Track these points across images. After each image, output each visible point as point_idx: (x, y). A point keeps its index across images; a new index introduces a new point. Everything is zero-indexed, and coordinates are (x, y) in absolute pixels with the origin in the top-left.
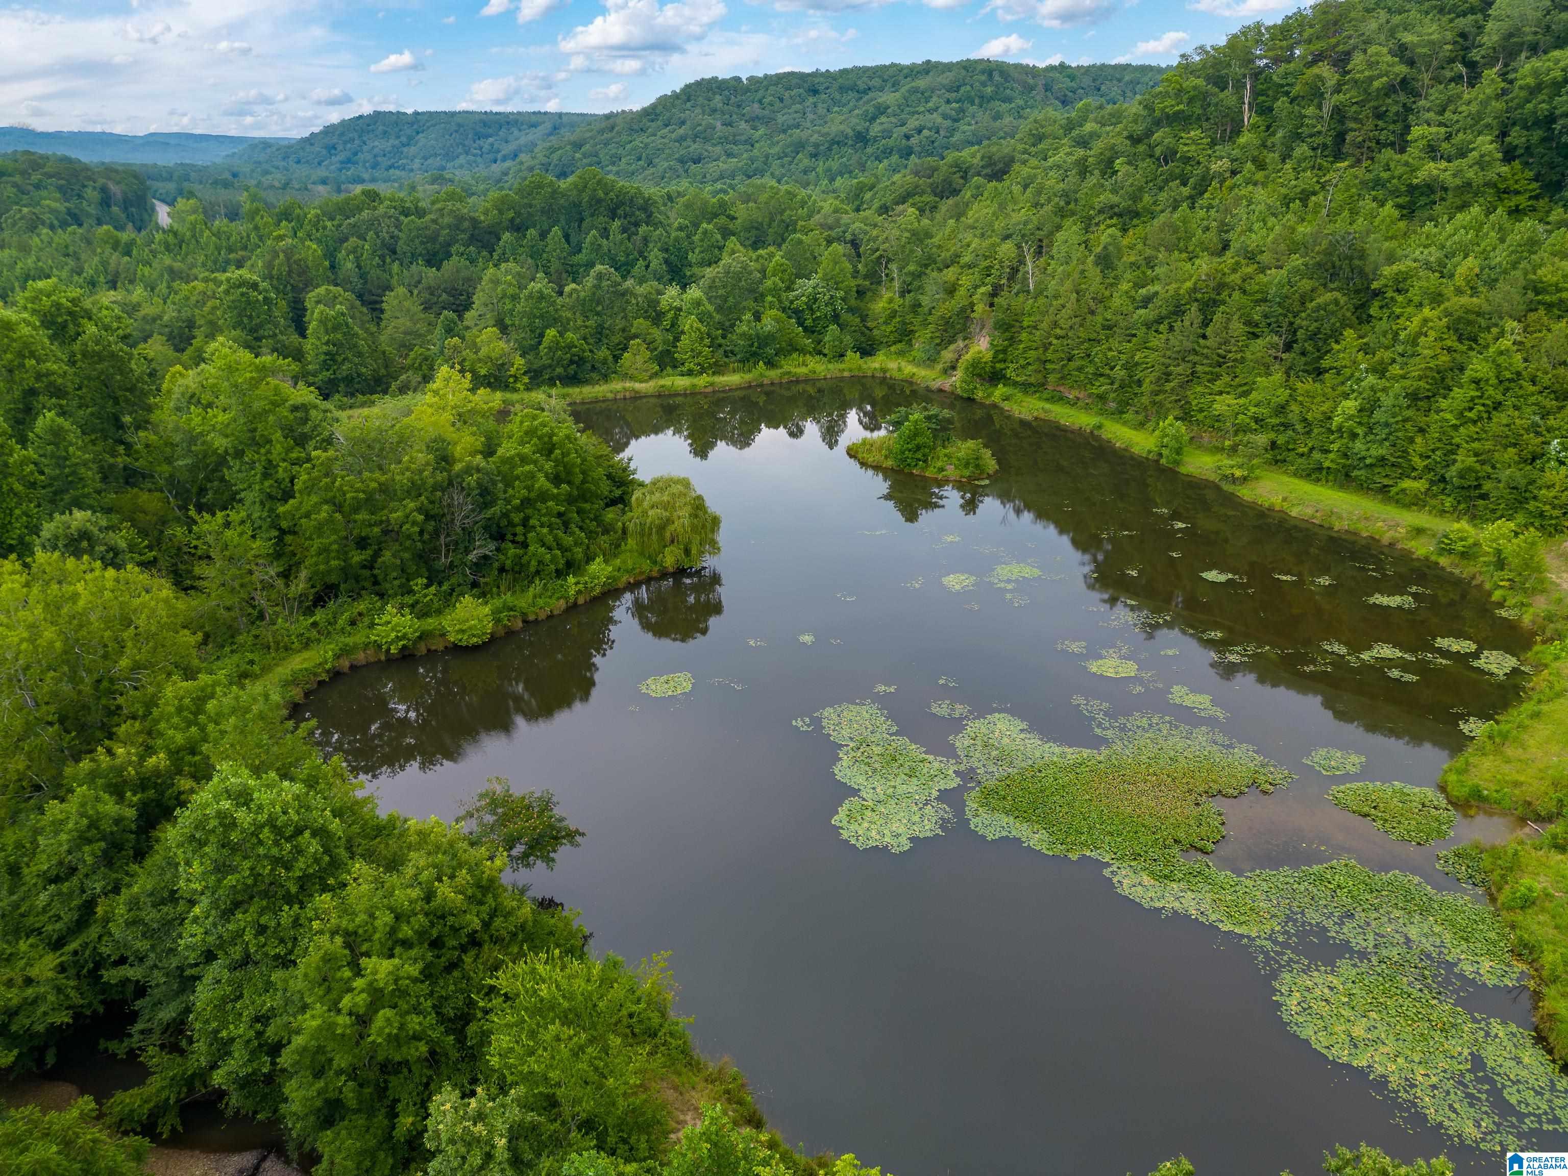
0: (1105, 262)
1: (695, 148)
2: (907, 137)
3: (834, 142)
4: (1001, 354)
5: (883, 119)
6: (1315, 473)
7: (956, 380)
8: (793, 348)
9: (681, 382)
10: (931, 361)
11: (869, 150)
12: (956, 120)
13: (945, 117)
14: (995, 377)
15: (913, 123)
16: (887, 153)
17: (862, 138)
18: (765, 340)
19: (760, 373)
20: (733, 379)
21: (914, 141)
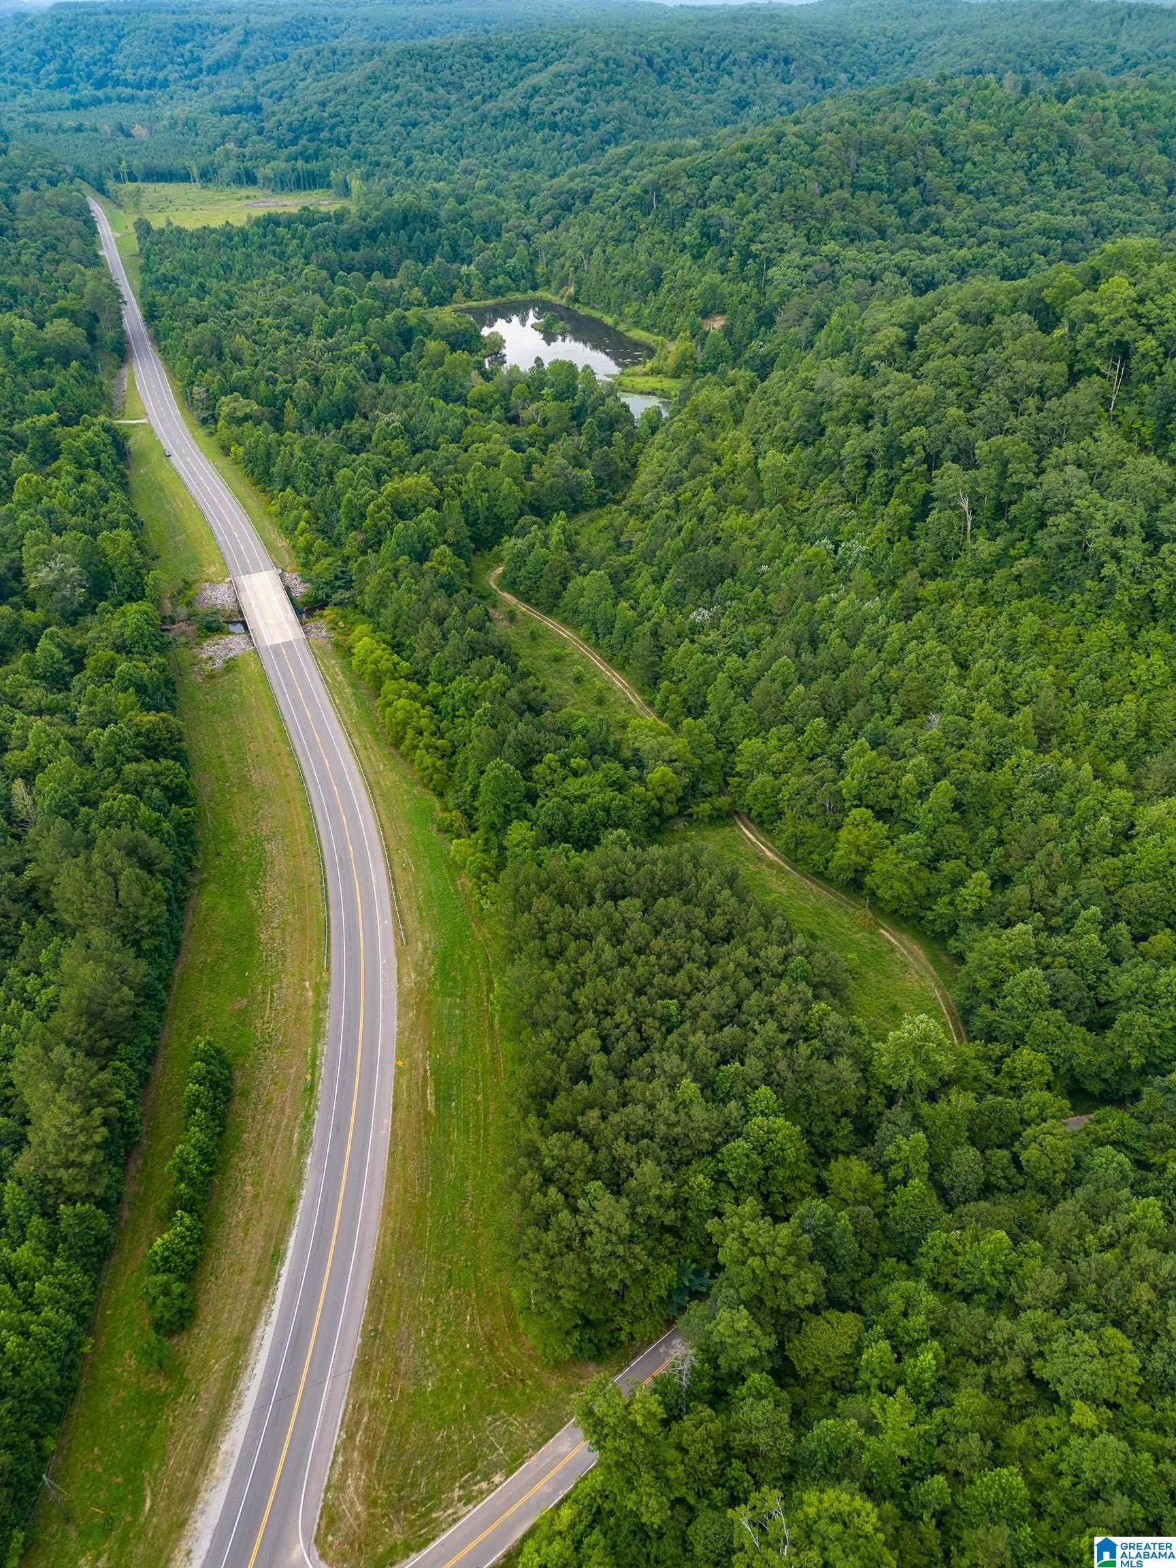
0: (607, 261)
1: (411, 113)
2: (554, 114)
3: (506, 115)
4: (577, 292)
5: (537, 98)
6: (643, 329)
7: (564, 302)
8: (509, 289)
9: (475, 304)
10: (556, 293)
11: (530, 123)
12: (585, 102)
13: (578, 100)
14: (576, 300)
15: (557, 104)
16: (542, 126)
17: (525, 113)
18: (500, 287)
19: (500, 299)
20: (491, 302)
21: (558, 118)
